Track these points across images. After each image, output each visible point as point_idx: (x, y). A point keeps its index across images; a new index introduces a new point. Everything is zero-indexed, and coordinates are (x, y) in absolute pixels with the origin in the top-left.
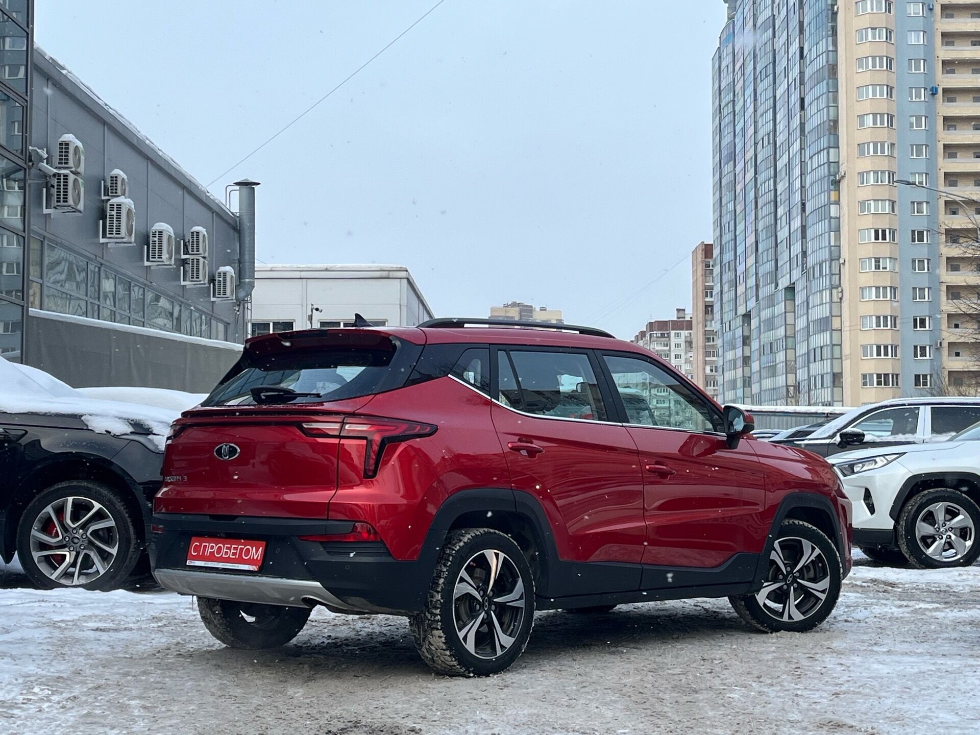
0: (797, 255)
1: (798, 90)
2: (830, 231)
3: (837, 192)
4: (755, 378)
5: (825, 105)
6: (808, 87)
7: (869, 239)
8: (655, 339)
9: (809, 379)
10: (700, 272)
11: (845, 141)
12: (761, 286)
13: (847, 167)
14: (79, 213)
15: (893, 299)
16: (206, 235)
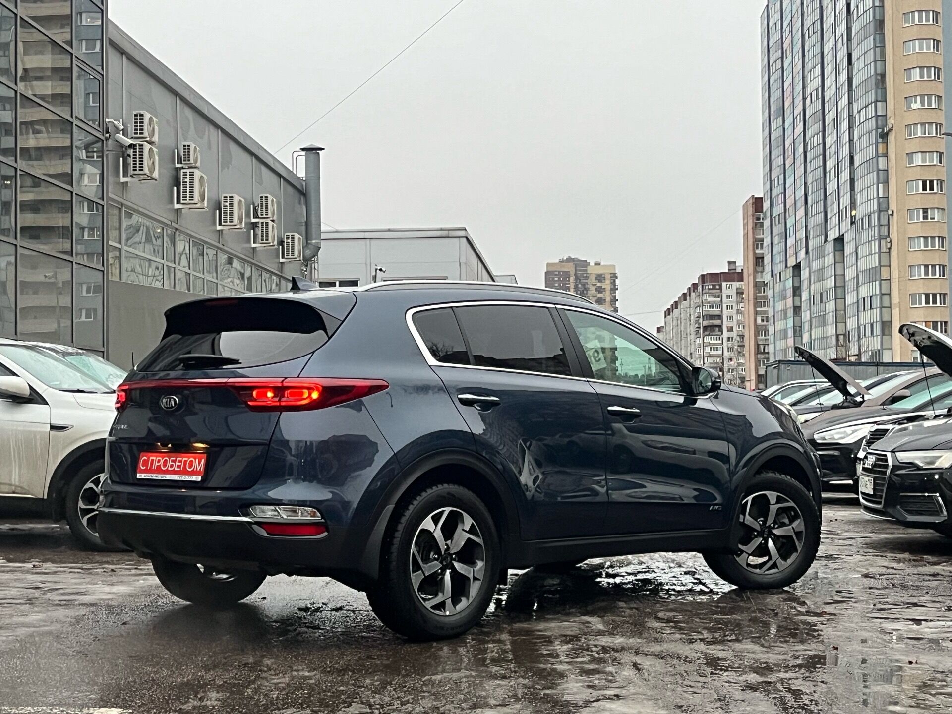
0: (846, 207)
1: (845, 45)
2: (878, 183)
3: (885, 145)
4: (806, 327)
5: (872, 59)
6: (855, 42)
7: (917, 190)
8: (707, 291)
9: (859, 328)
10: (750, 225)
11: (892, 96)
12: (811, 238)
13: (894, 120)
14: (154, 181)
15: (941, 249)
16: (275, 200)
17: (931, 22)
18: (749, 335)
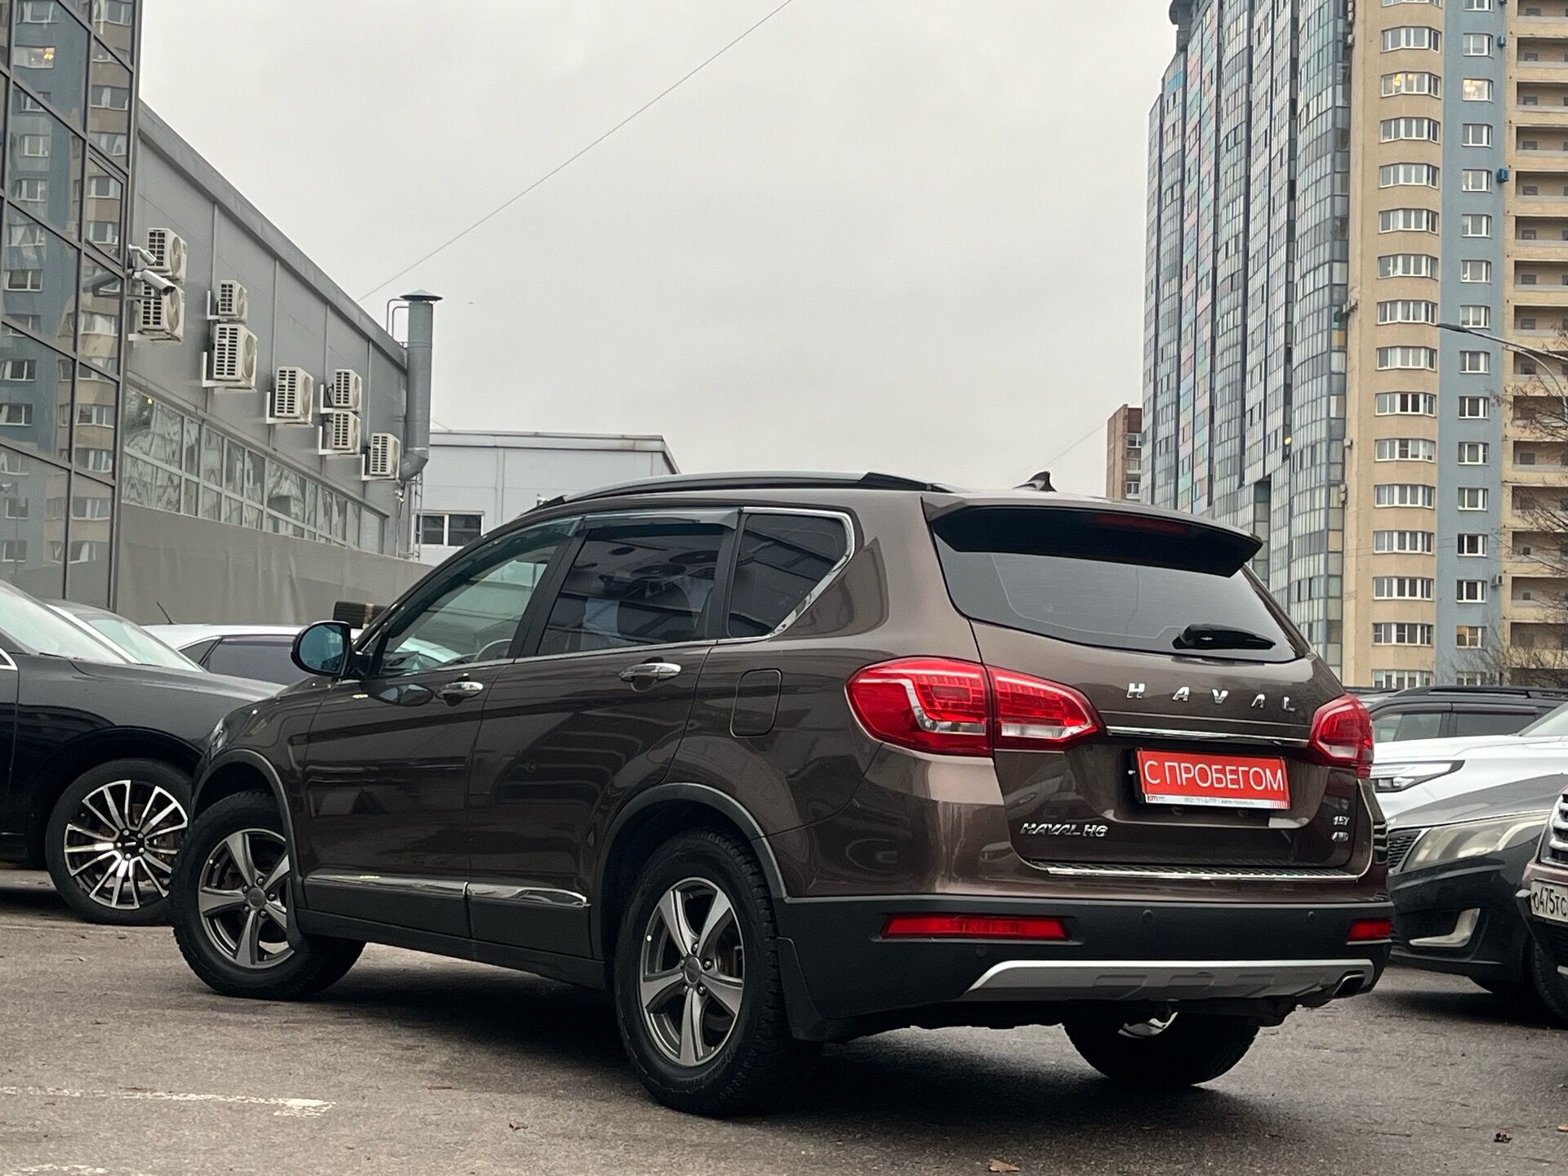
0: (1276, 431)
1: (1285, 167)
2: (1330, 394)
3: (1343, 332)
5: (1328, 193)
6: (1301, 163)
7: (1392, 408)
10: (1119, 453)
11: (1358, 252)
12: (1217, 478)
13: (1360, 292)
14: (175, 342)
15: (1426, 506)
16: (360, 378)
17: (1425, 137)
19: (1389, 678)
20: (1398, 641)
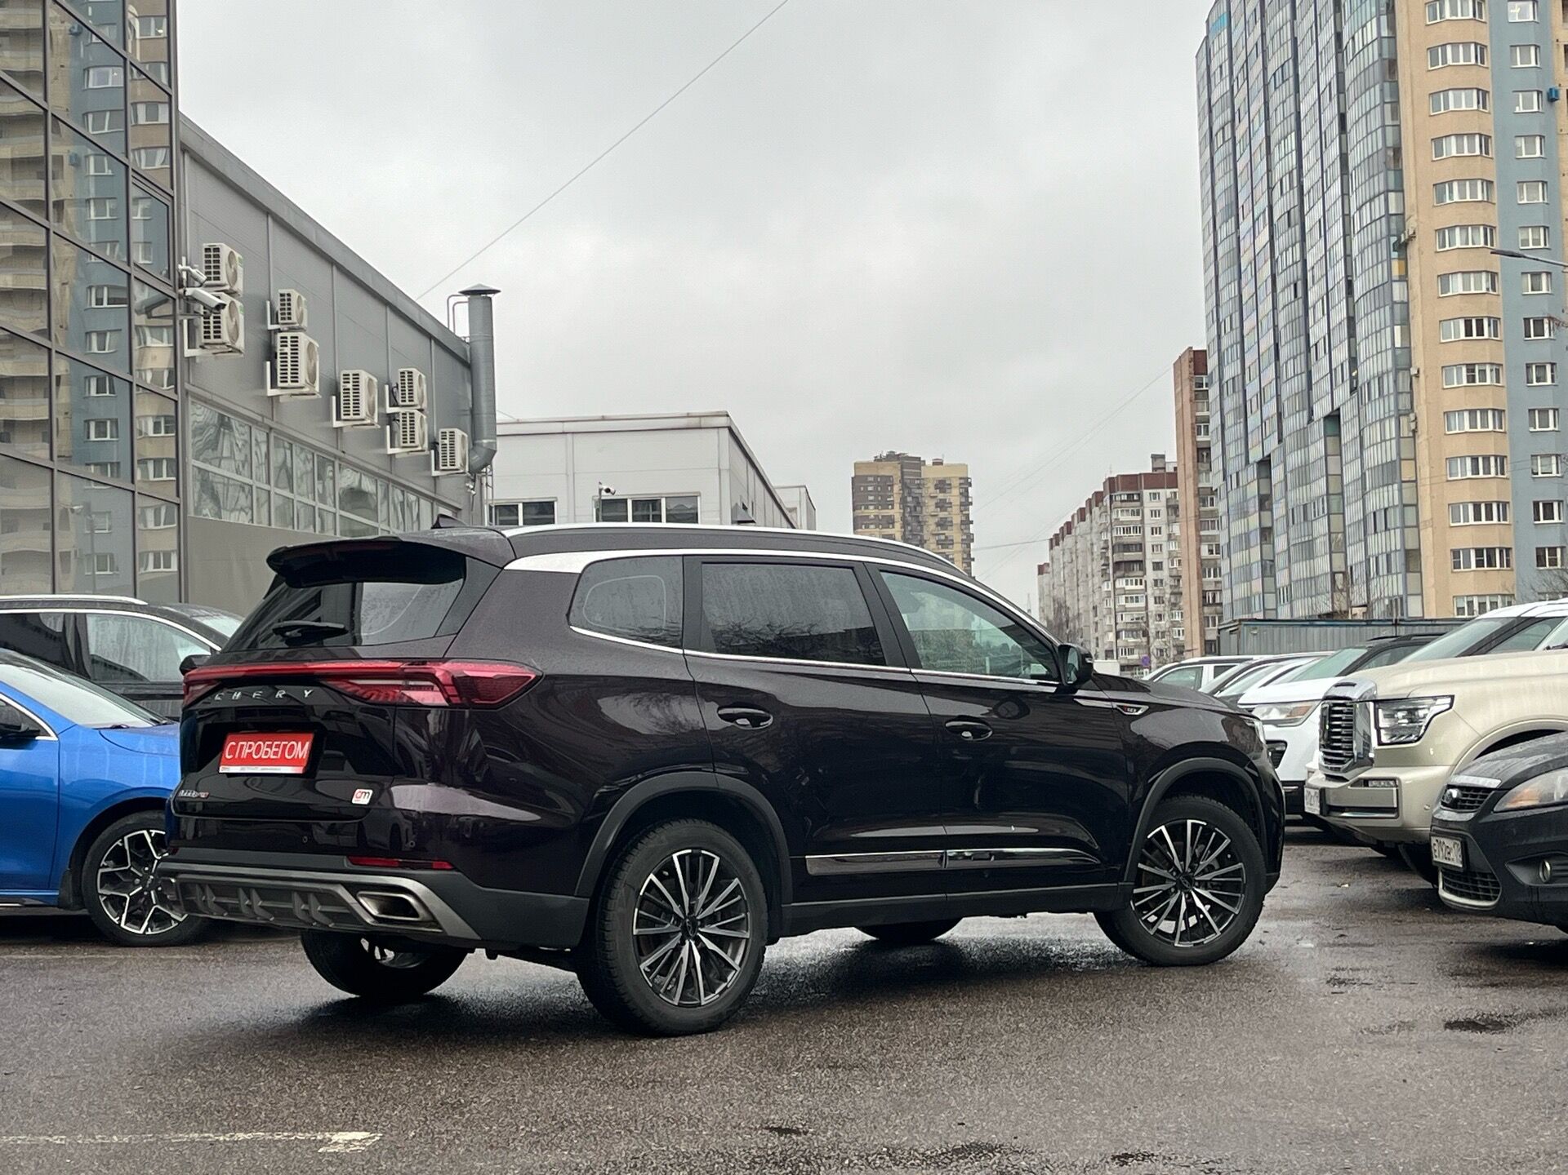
0: (1342, 365)
1: (1335, 101)
2: (1393, 324)
3: (1403, 262)
4: (1281, 561)
5: (1378, 124)
6: (1351, 94)
7: (1457, 334)
8: (1119, 504)
9: (1368, 560)
10: (1187, 395)
11: (1413, 183)
12: (1286, 415)
13: (1417, 221)
14: (238, 354)
15: (1497, 430)
16: (423, 376)
17: (1473, 61)
18: (1190, 573)
19: (1470, 604)
20: (1477, 566)
